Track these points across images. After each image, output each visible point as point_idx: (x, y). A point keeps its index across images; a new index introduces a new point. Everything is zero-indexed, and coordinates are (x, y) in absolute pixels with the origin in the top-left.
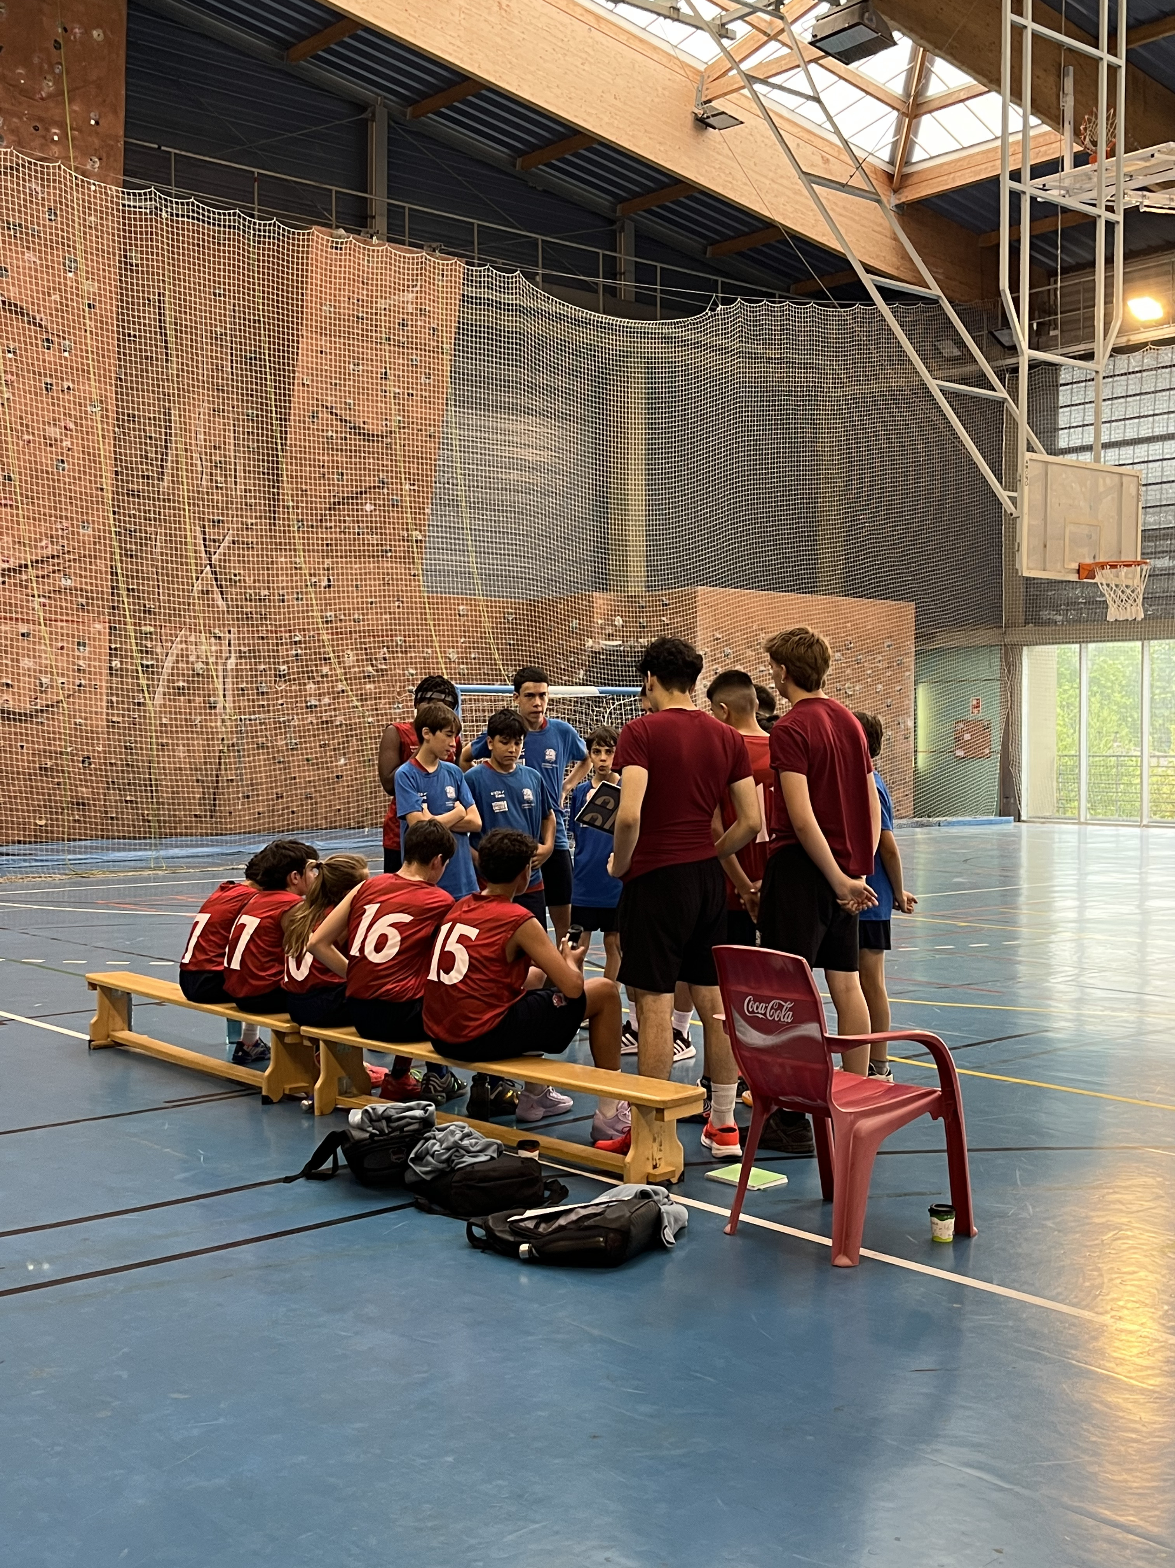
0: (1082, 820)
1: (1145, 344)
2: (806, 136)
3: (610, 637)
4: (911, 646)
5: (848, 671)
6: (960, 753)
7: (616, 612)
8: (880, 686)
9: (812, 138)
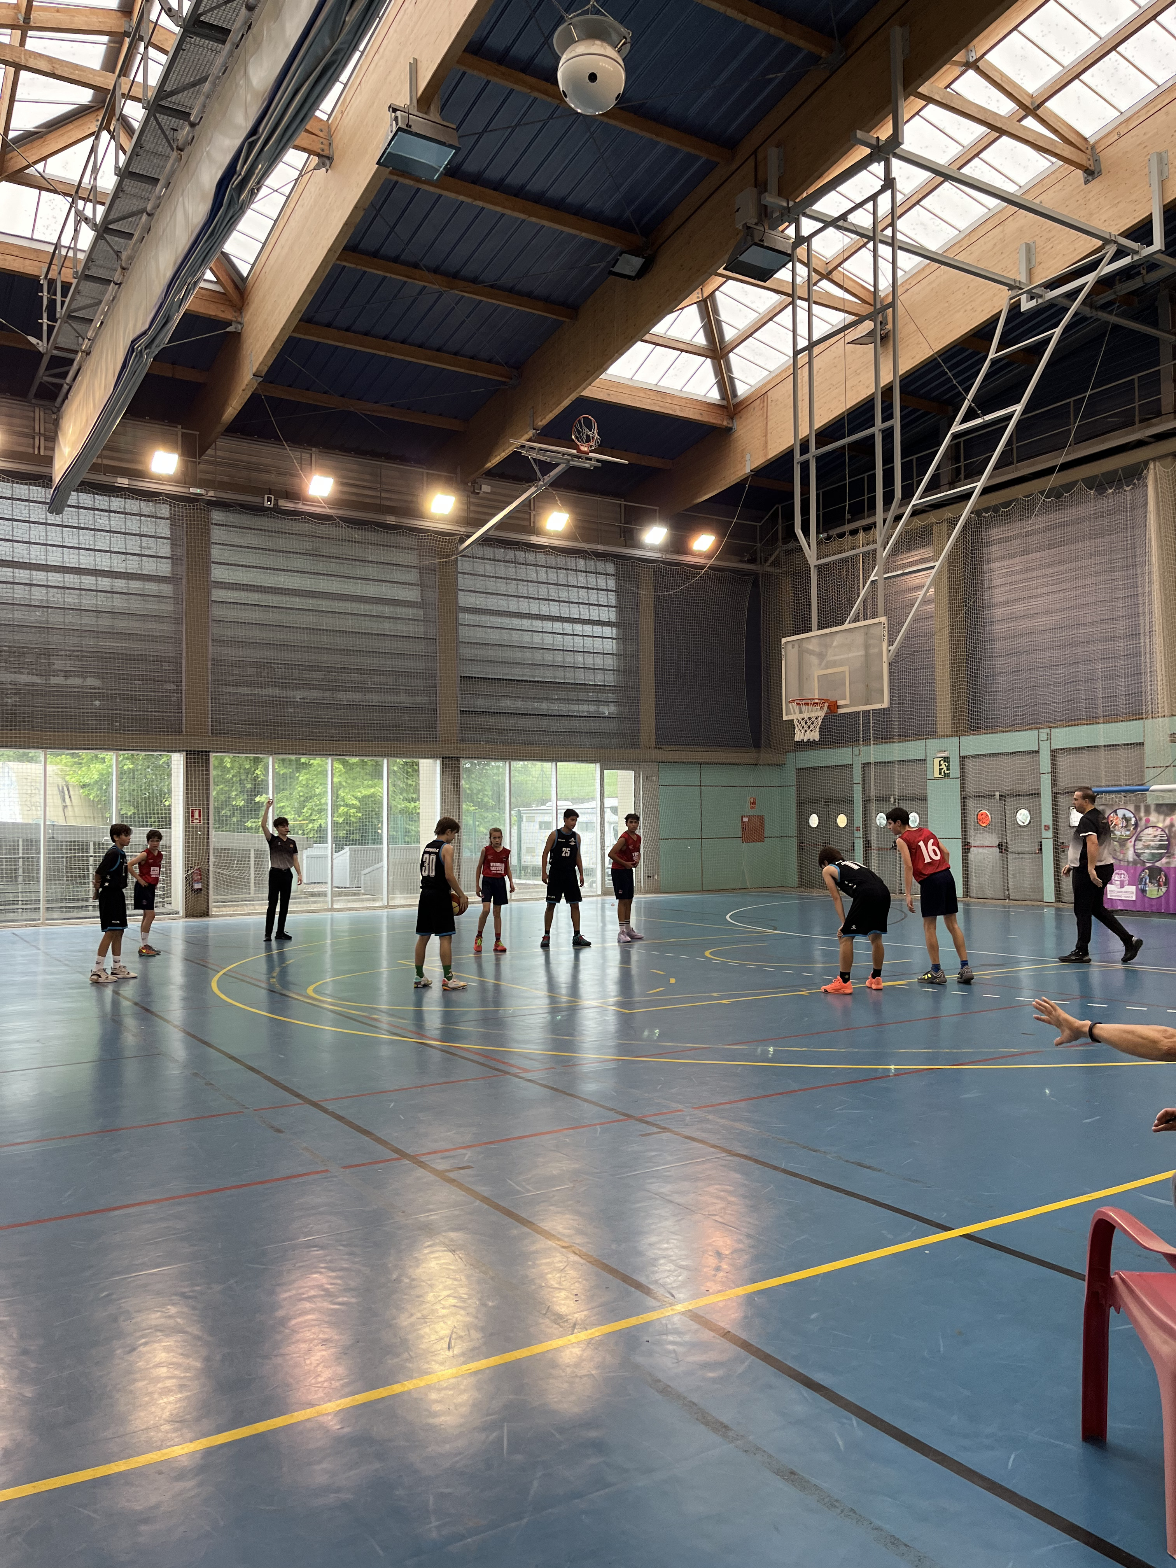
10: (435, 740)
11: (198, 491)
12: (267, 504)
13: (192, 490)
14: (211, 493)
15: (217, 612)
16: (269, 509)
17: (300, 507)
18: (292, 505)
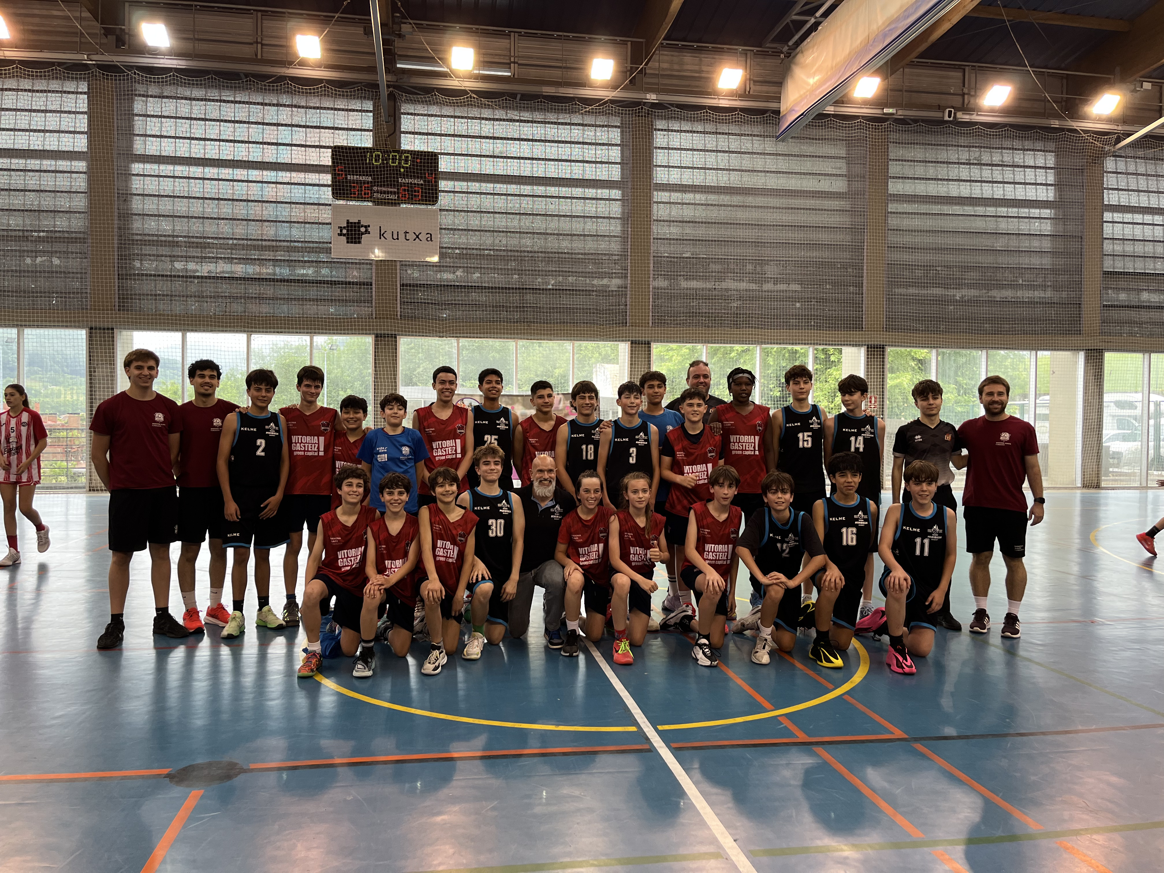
10: (1079, 333)
11: (891, 111)
12: (946, 118)
13: (885, 110)
14: (900, 112)
15: (893, 222)
16: (947, 122)
17: (975, 118)
18: (967, 117)
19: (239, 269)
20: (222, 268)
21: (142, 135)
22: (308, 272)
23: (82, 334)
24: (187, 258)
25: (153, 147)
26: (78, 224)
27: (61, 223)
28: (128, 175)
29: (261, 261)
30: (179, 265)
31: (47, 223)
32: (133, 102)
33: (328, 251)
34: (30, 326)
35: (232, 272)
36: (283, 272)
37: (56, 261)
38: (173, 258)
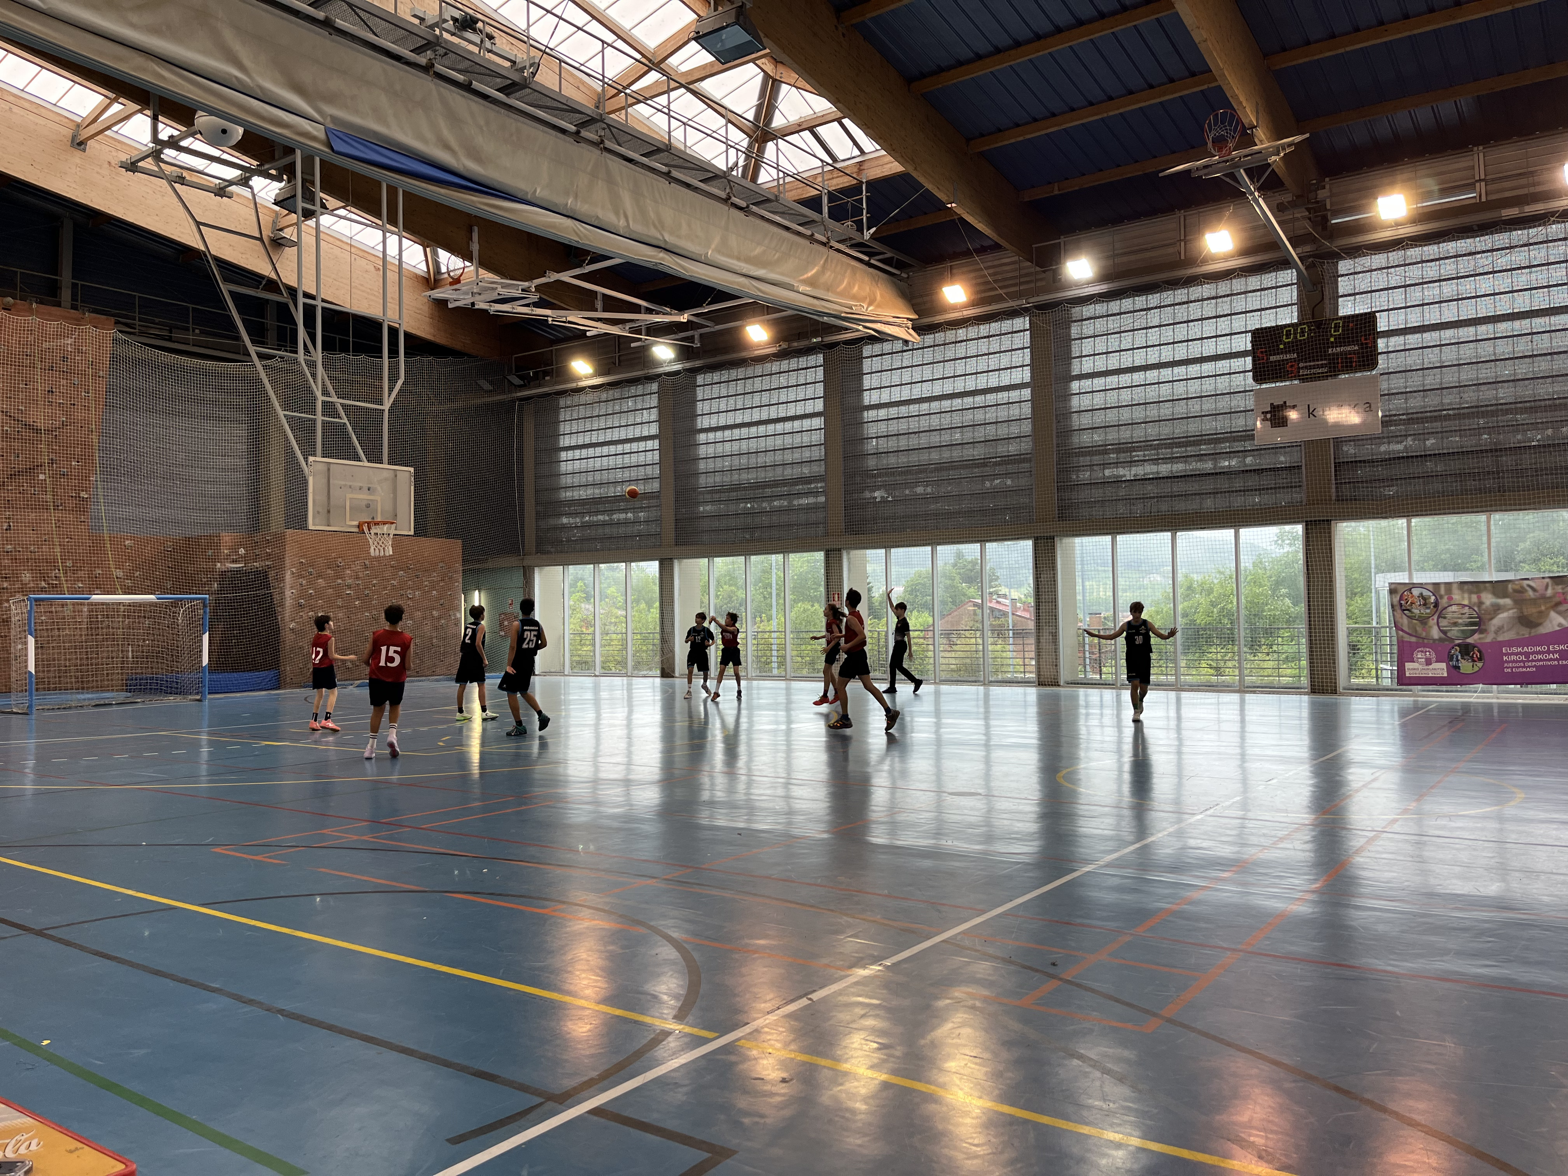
0: (566, 673)
1: (584, 388)
2: (361, 254)
3: (234, 561)
4: (459, 567)
5: (410, 583)
6: (502, 633)
7: (241, 545)
8: (434, 592)
9: (366, 255)
19: (1164, 469)
20: (1149, 469)
21: (1078, 357)
22: (1233, 463)
23: (1029, 544)
24: (1117, 464)
25: (1087, 366)
26: (1026, 446)
27: (1013, 448)
28: (1067, 396)
29: (1185, 458)
30: (1107, 472)
31: (1002, 449)
32: (1069, 328)
33: (1252, 437)
34: (990, 541)
35: (1158, 473)
36: (1208, 466)
37: (1009, 482)
38: (1105, 465)
